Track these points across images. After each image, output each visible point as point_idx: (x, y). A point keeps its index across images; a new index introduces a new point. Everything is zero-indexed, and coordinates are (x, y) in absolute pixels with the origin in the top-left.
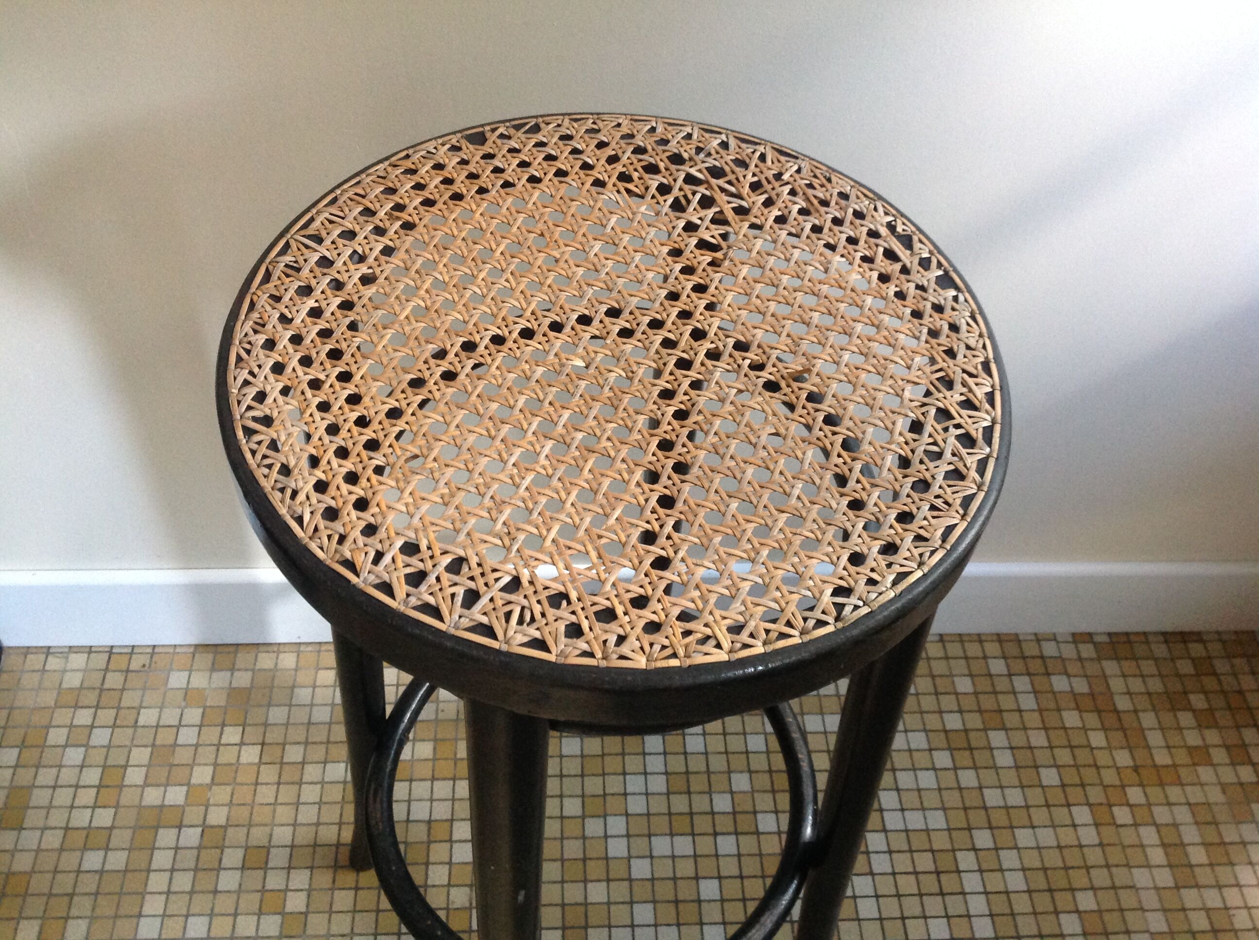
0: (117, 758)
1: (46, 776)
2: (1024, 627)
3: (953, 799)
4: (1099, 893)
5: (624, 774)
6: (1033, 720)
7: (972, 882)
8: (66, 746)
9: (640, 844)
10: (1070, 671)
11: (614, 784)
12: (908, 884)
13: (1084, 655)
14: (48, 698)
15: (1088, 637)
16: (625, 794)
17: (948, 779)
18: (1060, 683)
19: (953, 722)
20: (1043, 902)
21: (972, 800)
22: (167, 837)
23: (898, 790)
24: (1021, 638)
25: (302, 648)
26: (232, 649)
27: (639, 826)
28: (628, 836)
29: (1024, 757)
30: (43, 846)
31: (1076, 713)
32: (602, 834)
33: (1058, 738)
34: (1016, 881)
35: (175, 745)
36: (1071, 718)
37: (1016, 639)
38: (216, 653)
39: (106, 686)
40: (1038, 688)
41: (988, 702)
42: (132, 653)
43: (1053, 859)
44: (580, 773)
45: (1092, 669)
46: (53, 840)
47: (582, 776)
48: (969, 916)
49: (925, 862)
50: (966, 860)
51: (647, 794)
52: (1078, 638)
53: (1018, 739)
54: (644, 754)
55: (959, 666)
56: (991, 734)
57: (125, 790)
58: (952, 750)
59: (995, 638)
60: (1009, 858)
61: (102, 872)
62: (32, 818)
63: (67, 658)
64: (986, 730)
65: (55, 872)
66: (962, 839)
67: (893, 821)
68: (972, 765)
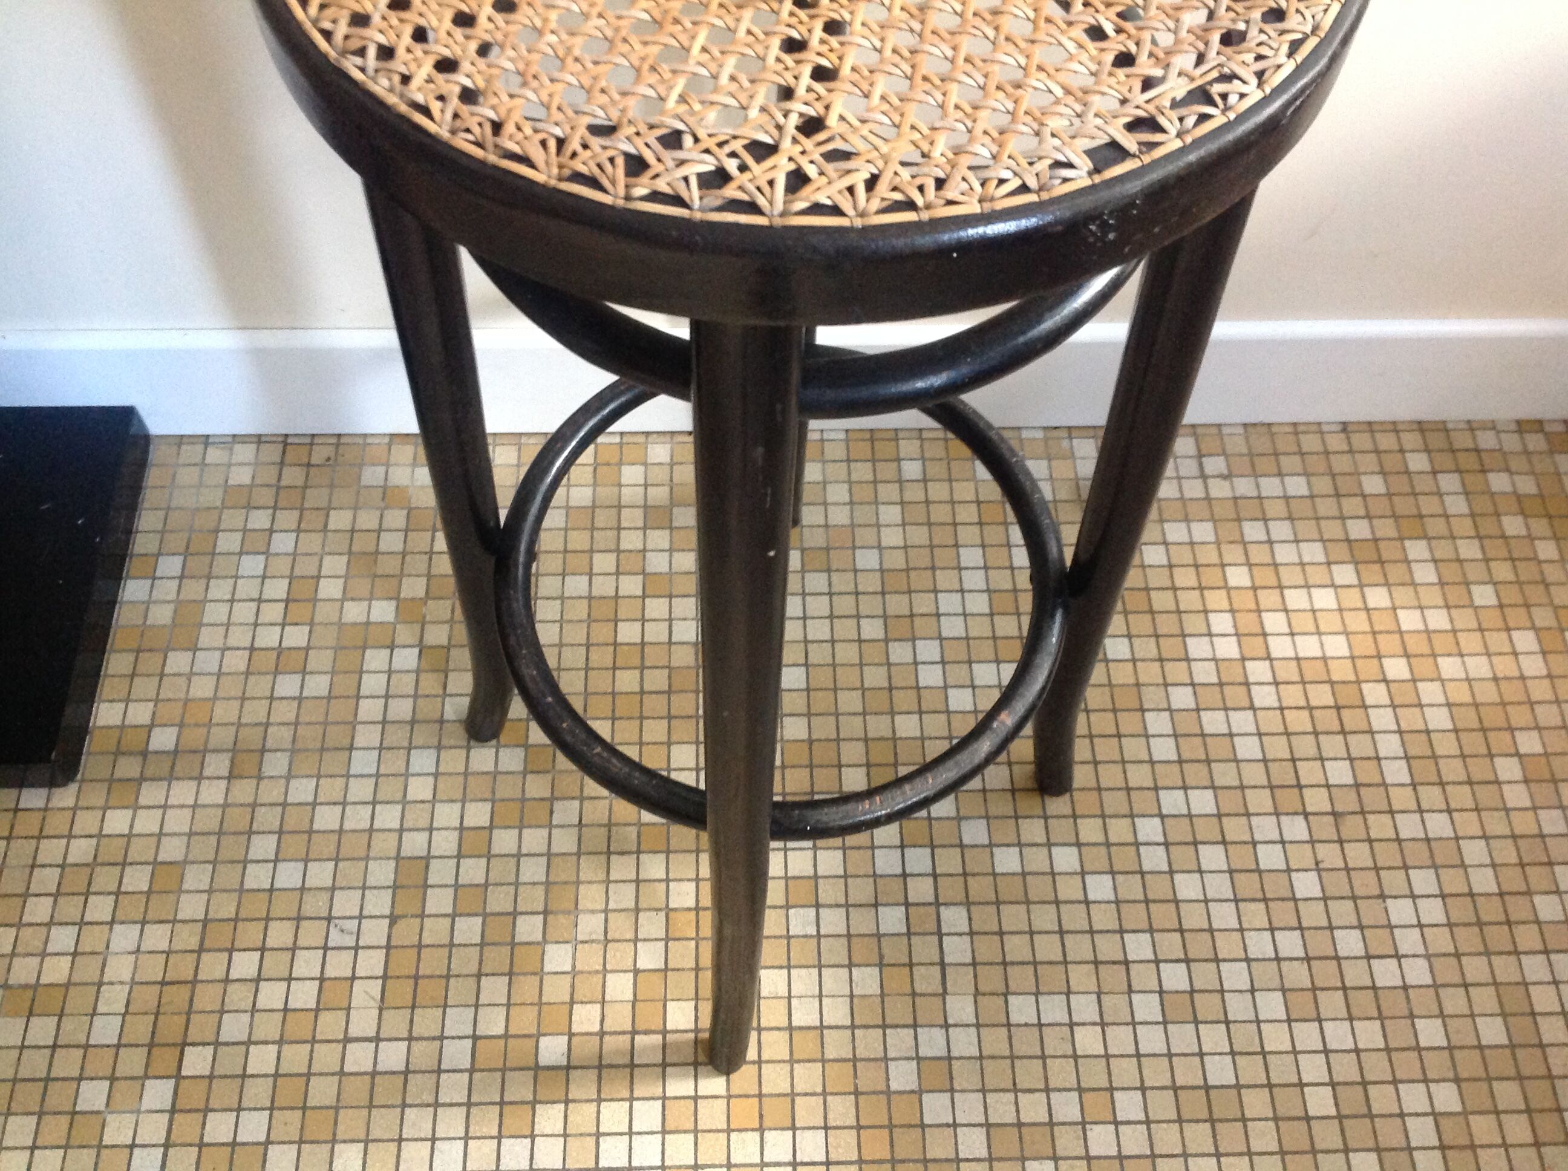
0: (307, 567)
1: (220, 589)
2: (1454, 412)
3: (1358, 622)
4: (1545, 733)
5: (936, 591)
6: (1464, 526)
7: (1382, 719)
8: (241, 554)
9: (958, 673)
10: (1513, 467)
11: (923, 604)
12: (1299, 721)
13: (1531, 448)
14: (214, 498)
15: (1538, 425)
16: (938, 615)
17: (1352, 598)
18: (1499, 482)
19: (1359, 529)
20: (1474, 743)
21: (1383, 622)
22: (376, 659)
23: (1286, 611)
24: (1450, 426)
25: (524, 440)
27: (957, 651)
28: (943, 662)
29: (1451, 572)
30: (224, 669)
31: (1520, 519)
32: (911, 661)
33: (1496, 548)
34: (1439, 719)
35: (377, 552)
36: (1513, 525)
37: (1442, 427)
39: (283, 483)
40: (1469, 488)
41: (1404, 506)
42: (311, 444)
43: (1487, 693)
44: (879, 589)
45: (1542, 465)
46: (237, 662)
47: (883, 593)
48: (1378, 759)
49: (1321, 695)
50: (1375, 693)
51: (965, 615)
52: (1522, 427)
53: (1444, 549)
54: (960, 569)
55: (1369, 462)
56: (1408, 543)
57: (319, 605)
58: (1356, 563)
59: (1415, 426)
60: (1430, 692)
61: (300, 699)
62: (208, 637)
63: (231, 449)
64: (1401, 539)
65: (243, 699)
66: (1369, 668)
67: (1280, 647)
68: (1382, 581)
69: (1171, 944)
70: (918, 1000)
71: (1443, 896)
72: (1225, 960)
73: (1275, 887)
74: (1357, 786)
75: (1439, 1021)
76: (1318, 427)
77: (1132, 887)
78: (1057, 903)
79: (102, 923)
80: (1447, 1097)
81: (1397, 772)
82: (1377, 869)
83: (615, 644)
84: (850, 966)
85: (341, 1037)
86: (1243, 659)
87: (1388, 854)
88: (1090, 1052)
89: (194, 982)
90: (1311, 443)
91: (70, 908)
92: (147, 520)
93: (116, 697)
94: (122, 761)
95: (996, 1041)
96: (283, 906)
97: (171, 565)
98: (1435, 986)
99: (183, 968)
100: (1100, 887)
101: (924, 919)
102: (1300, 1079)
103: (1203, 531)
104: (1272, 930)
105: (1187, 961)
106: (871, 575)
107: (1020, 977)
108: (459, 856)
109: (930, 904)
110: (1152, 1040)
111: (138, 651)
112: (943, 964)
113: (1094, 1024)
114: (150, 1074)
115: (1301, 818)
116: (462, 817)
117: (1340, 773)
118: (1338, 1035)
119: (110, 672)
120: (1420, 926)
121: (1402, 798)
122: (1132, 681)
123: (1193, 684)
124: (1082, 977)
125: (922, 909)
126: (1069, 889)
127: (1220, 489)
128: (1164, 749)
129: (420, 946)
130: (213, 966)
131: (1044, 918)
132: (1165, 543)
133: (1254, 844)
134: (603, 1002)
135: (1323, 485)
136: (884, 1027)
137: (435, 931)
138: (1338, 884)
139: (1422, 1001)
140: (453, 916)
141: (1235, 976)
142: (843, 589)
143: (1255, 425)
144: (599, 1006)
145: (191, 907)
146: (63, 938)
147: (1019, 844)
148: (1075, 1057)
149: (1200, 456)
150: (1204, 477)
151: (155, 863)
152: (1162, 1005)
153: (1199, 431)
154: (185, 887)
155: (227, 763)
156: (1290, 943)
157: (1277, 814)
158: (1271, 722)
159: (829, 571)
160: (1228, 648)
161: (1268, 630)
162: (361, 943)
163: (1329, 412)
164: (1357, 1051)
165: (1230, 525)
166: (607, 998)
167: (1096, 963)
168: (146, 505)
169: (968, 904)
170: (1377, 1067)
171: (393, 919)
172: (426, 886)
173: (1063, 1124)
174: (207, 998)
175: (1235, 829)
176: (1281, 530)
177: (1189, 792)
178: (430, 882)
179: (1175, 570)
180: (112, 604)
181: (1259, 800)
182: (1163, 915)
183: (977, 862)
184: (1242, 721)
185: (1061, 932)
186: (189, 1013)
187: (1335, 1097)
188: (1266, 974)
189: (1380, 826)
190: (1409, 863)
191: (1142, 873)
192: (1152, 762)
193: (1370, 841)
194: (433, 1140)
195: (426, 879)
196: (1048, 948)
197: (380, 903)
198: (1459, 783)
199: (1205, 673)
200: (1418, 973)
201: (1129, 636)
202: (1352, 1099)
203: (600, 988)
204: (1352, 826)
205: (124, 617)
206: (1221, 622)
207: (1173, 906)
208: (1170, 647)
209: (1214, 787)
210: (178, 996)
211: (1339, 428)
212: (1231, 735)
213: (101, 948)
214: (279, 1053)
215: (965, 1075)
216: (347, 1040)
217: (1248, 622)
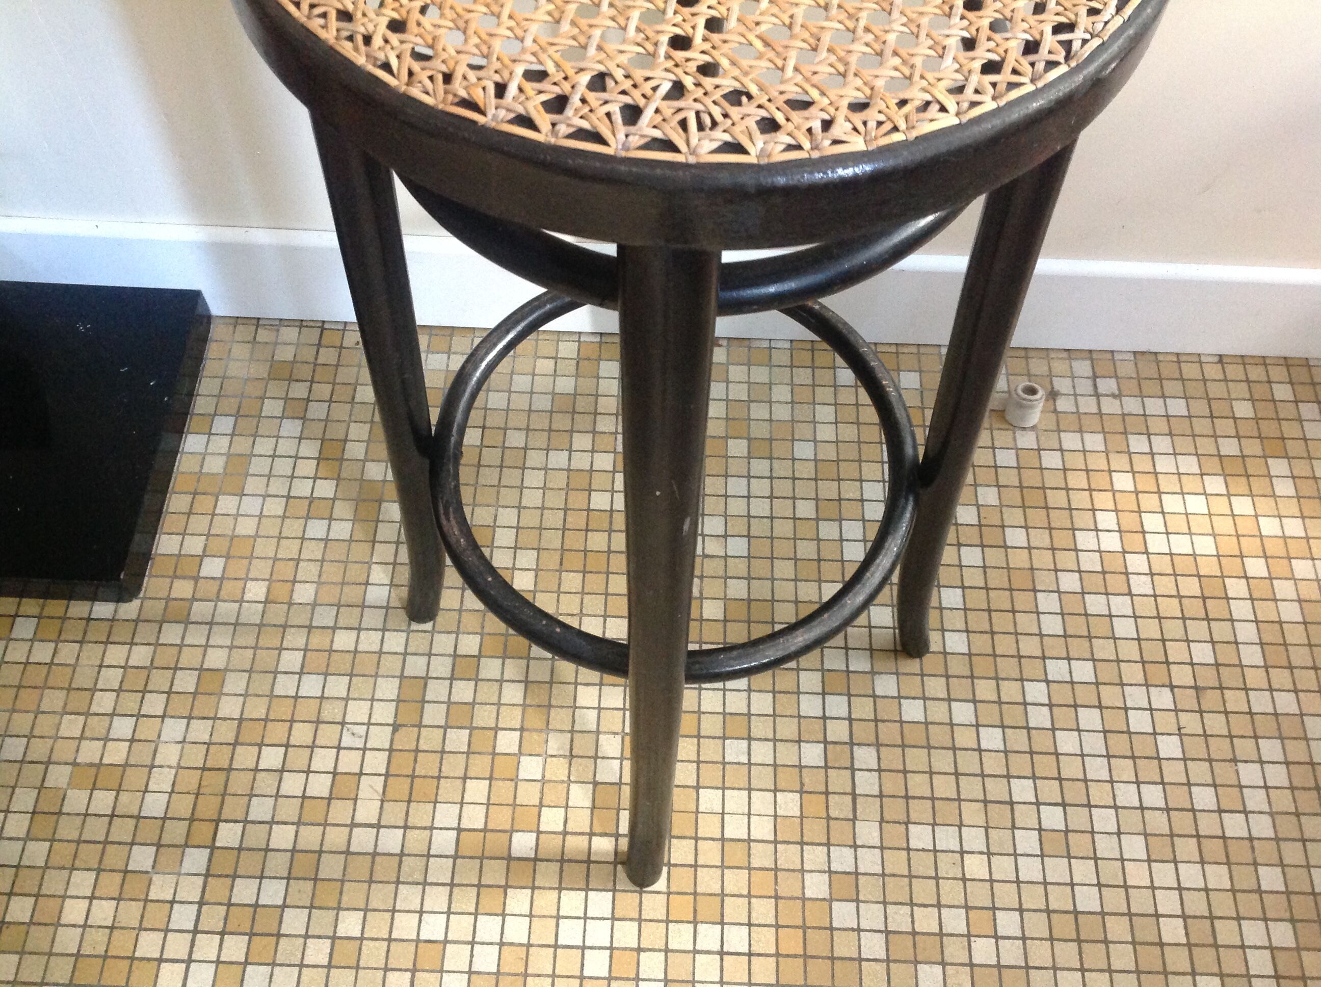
0: (335, 431)
1: (264, 446)
3: (1224, 525)
7: (1242, 610)
8: (282, 418)
11: (850, 490)
12: (1170, 607)
14: (262, 370)
17: (1220, 505)
19: (1229, 447)
21: (1245, 526)
22: (390, 511)
23: (1163, 513)
24: (1312, 362)
26: (449, 332)
29: (1307, 488)
30: (265, 513)
32: (837, 538)
34: (1291, 612)
37: (1306, 363)
38: (430, 335)
39: (319, 361)
41: (1270, 429)
42: (344, 330)
44: (813, 476)
46: (275, 507)
47: (816, 480)
48: (1236, 643)
49: (1190, 586)
50: (1236, 587)
53: (1302, 468)
55: (1241, 390)
56: (1270, 461)
57: (345, 464)
58: (1225, 476)
59: (1282, 362)
60: (1284, 589)
61: (326, 540)
62: (253, 485)
63: (278, 331)
64: (1265, 457)
65: (280, 538)
66: (1232, 566)
67: (1156, 544)
68: (1247, 492)
69: (1050, 791)
70: (832, 823)
71: (1287, 763)
72: (1096, 806)
73: (1142, 747)
74: (1217, 665)
75: (1279, 869)
76: (1198, 359)
77: (1018, 740)
78: (954, 749)
79: (155, 717)
80: (1283, 934)
81: (1252, 656)
82: (1231, 737)
83: (588, 510)
84: (775, 791)
85: (349, 822)
86: (1124, 552)
87: (1241, 725)
88: (977, 877)
89: (230, 769)
90: (1190, 370)
91: (130, 702)
92: (206, 386)
93: (174, 530)
94: (178, 584)
95: (897, 862)
96: (306, 710)
97: (223, 424)
98: (1277, 839)
99: (220, 758)
100: (992, 738)
101: (840, 755)
102: (1156, 910)
103: (1094, 441)
104: (1138, 783)
105: (1064, 805)
106: (807, 464)
107: (921, 810)
108: (452, 678)
109: (846, 743)
110: (1030, 869)
111: (195, 494)
112: (854, 795)
113: (981, 853)
114: (189, 843)
115: (1168, 690)
116: (456, 646)
117: (1203, 653)
118: (1191, 875)
119: (171, 509)
120: (1266, 787)
121: (1255, 678)
122: (1028, 566)
123: (1080, 571)
124: (972, 813)
125: (838, 747)
126: (965, 738)
127: (1110, 406)
128: (1052, 625)
129: (417, 751)
130: (245, 757)
131: (943, 761)
132: (1061, 450)
133: (1126, 709)
134: (567, 807)
135: (1200, 407)
136: (802, 843)
137: (430, 739)
138: (1197, 748)
139: (1266, 851)
140: (446, 728)
141: (1105, 820)
142: (783, 474)
143: (1143, 353)
144: (563, 810)
145: (230, 707)
146: (123, 727)
147: (925, 699)
148: (964, 879)
149: (1095, 377)
150: (1097, 395)
151: (201, 669)
152: (1040, 840)
153: (1094, 356)
154: (225, 690)
155: (264, 590)
156: (1153, 796)
157: (1147, 685)
158: (1146, 607)
159: (771, 458)
160: (1111, 542)
161: (1146, 529)
162: (368, 746)
163: (1209, 346)
164: (1206, 890)
165: (1119, 437)
166: (570, 804)
167: (985, 802)
168: (205, 373)
169: (878, 745)
170: (1223, 905)
171: (396, 727)
172: (424, 701)
173: (952, 935)
174: (239, 782)
175: (1110, 695)
176: (1162, 444)
177: (1072, 662)
178: (427, 698)
179: (1069, 473)
180: (174, 453)
181: (1132, 673)
182: (1045, 765)
183: (887, 710)
184: (1120, 605)
185: (957, 774)
186: (223, 795)
187: (1186, 928)
188: (1132, 820)
189: (1235, 701)
190: (1259, 733)
191: (1028, 729)
192: (1041, 635)
193: (1226, 713)
194: (421, 912)
195: (424, 695)
196: (944, 787)
197: (385, 713)
198: (1306, 668)
199: (1090, 562)
200: (1262, 827)
201: (1026, 528)
202: (1200, 931)
203: (564, 795)
204: (1211, 699)
205: (184, 465)
206: (1107, 520)
207: (1054, 757)
208: (1061, 539)
209: (1094, 660)
210: (214, 781)
211: (1216, 359)
212: (1111, 616)
213: (155, 738)
214: (297, 832)
215: (869, 889)
216: (353, 825)
217: (1129, 521)
